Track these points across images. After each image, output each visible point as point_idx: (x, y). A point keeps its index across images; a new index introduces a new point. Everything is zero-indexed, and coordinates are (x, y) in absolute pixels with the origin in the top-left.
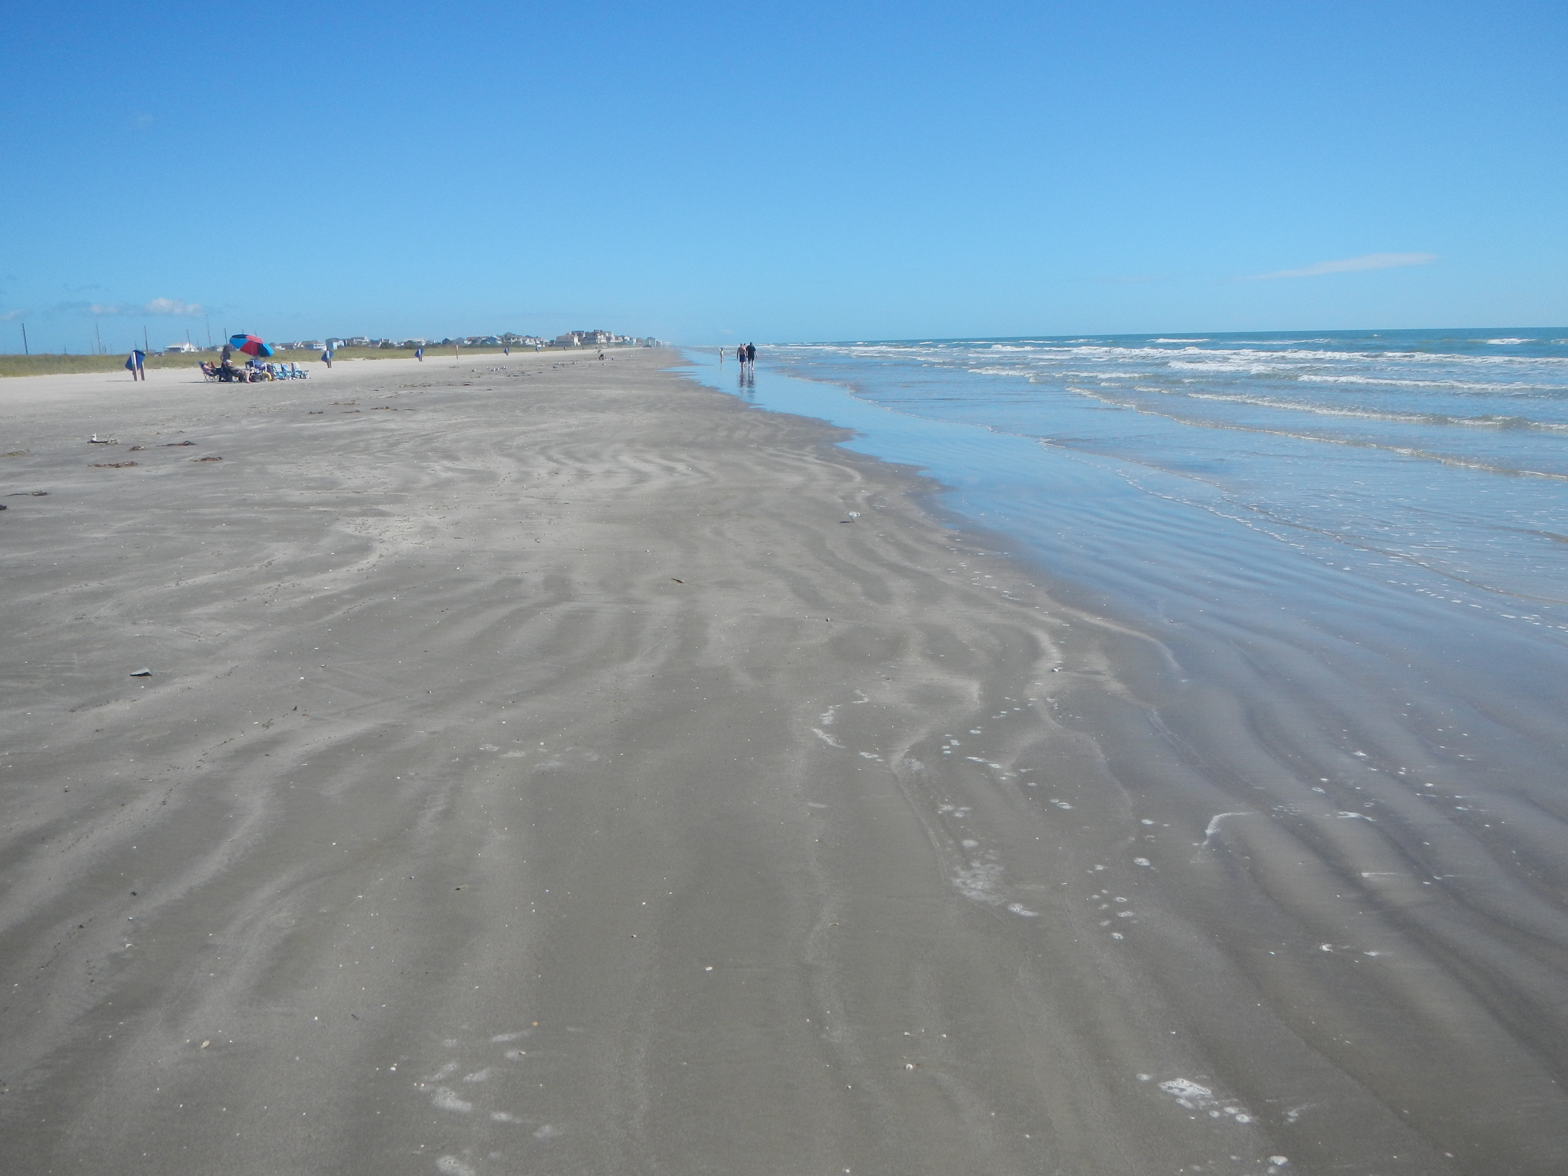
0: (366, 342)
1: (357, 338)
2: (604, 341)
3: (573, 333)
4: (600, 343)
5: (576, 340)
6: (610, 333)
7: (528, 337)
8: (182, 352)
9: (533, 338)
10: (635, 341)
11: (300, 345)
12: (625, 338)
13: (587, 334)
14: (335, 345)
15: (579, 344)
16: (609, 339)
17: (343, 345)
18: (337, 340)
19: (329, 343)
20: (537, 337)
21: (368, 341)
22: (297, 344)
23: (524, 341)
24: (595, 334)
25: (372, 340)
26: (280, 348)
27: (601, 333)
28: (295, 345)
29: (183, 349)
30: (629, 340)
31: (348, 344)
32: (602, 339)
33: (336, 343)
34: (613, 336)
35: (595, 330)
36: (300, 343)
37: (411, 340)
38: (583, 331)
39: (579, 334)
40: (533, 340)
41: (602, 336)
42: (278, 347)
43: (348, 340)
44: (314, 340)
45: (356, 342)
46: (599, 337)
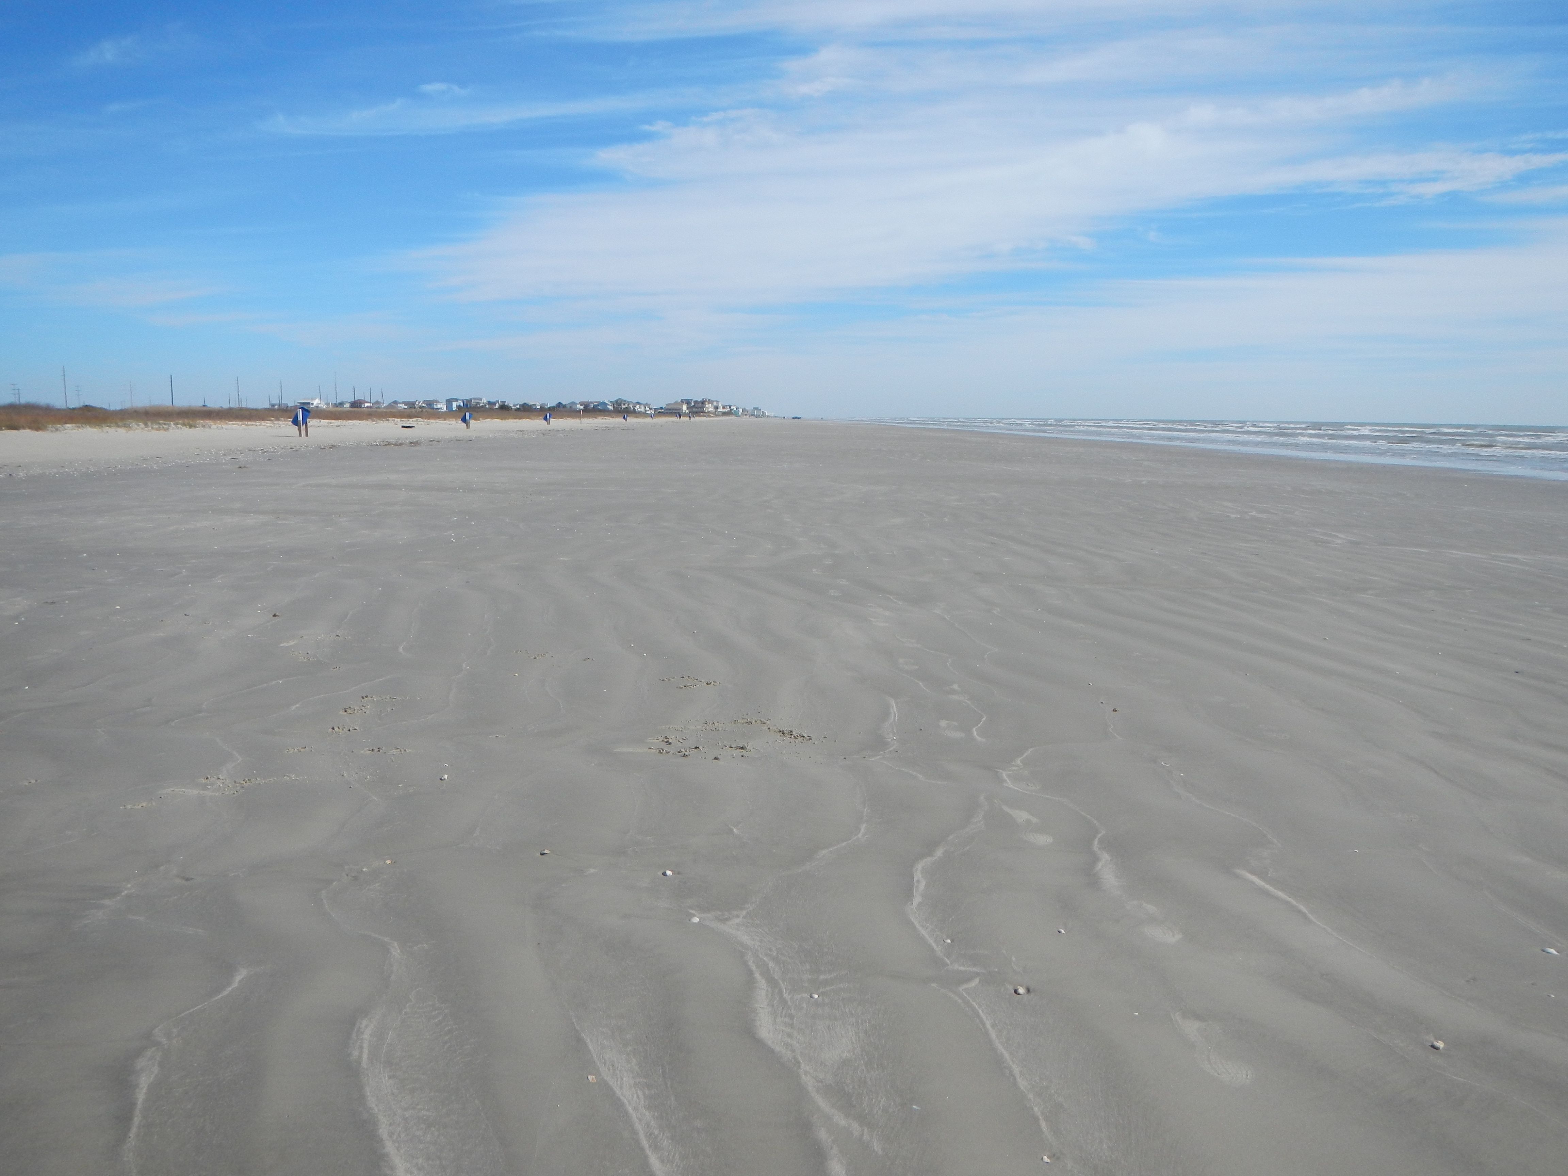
0: (484, 403)
1: (475, 399)
2: (711, 409)
4: (708, 412)
5: (685, 407)
6: (718, 402)
7: (638, 403)
8: (311, 406)
9: (642, 404)
10: (741, 410)
12: (732, 408)
13: (696, 402)
14: (455, 405)
16: (716, 408)
18: (457, 400)
19: (449, 402)
20: (647, 404)
22: (420, 402)
23: (634, 407)
24: (703, 402)
25: (489, 402)
26: (403, 406)
27: (710, 401)
28: (417, 403)
30: (735, 409)
32: (709, 408)
33: (455, 403)
34: (720, 405)
35: (703, 399)
36: (422, 402)
37: (526, 402)
38: (692, 400)
39: (688, 402)
40: (642, 407)
41: (710, 405)
42: (401, 405)
46: (707, 406)
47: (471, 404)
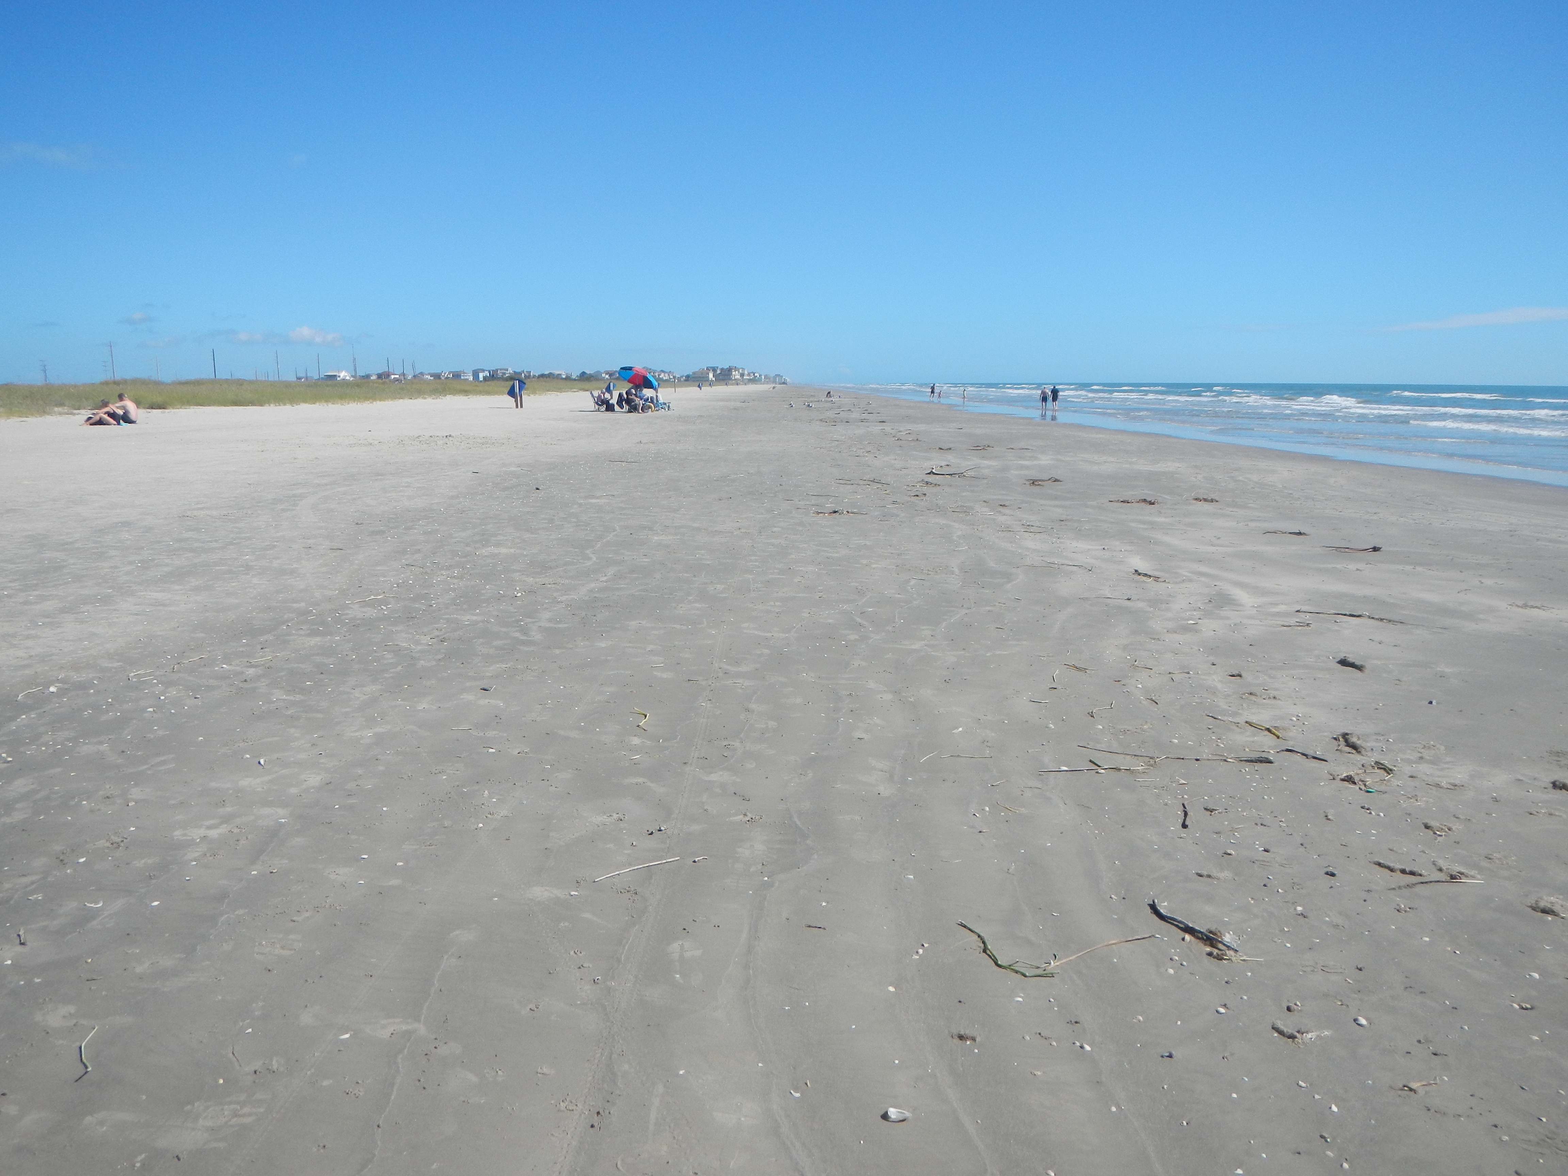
0: (510, 373)
1: (501, 370)
2: (738, 377)
3: (707, 369)
4: (735, 379)
5: (711, 376)
6: (743, 369)
7: (663, 371)
8: (338, 379)
9: (667, 372)
10: (763, 377)
11: (447, 375)
12: (756, 375)
13: (722, 369)
14: (481, 376)
15: (714, 379)
16: (742, 375)
17: (488, 375)
18: (483, 371)
19: (476, 374)
20: (670, 372)
21: (511, 372)
22: (445, 373)
23: (659, 375)
24: (730, 370)
25: (514, 372)
26: (429, 377)
27: (736, 369)
28: (443, 374)
29: (339, 376)
30: (758, 376)
31: (493, 376)
32: (736, 375)
33: (482, 373)
34: (746, 372)
35: (730, 366)
36: (447, 373)
37: (552, 372)
38: (717, 367)
39: (714, 370)
40: (667, 375)
41: (737, 372)
42: (427, 377)
43: (493, 370)
44: (462, 370)
45: (500, 373)
46: (734, 373)
47: (497, 374)
